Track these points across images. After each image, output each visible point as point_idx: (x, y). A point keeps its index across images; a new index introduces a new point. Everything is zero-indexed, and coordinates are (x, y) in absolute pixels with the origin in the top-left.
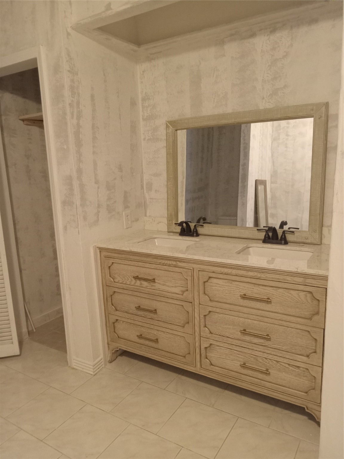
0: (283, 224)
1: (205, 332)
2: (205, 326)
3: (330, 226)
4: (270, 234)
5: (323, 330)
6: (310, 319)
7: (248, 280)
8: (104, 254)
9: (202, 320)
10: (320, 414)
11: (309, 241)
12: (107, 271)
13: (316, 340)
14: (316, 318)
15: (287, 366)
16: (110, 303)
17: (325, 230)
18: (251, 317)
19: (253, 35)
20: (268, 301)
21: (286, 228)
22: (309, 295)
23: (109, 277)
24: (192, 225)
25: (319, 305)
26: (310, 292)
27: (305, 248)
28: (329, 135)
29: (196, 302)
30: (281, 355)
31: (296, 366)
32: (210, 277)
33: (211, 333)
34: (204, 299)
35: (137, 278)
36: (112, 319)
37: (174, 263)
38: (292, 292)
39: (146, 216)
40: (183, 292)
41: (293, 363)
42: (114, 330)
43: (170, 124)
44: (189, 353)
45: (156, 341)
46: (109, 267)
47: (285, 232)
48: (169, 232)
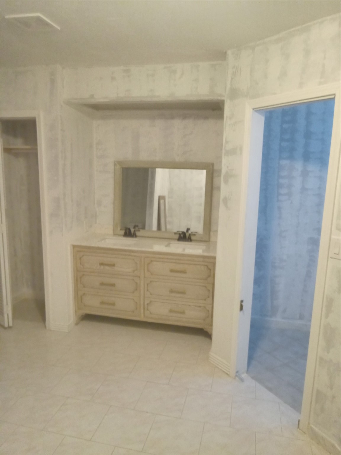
0: (188, 230)
1: (148, 294)
2: (148, 290)
4: (182, 236)
5: (212, 285)
6: (206, 279)
8: (77, 249)
9: (146, 287)
11: (203, 239)
12: (78, 260)
13: (209, 291)
14: (210, 279)
16: (79, 283)
17: (212, 233)
18: (176, 282)
20: (184, 272)
21: (190, 232)
22: (206, 267)
23: (80, 265)
24: (132, 230)
25: (211, 272)
29: (142, 276)
30: (191, 301)
31: (198, 306)
32: (152, 261)
33: (151, 294)
34: (148, 274)
35: (102, 264)
36: (81, 293)
37: (129, 253)
38: (197, 266)
40: (134, 271)
42: (81, 301)
43: (118, 163)
44: (137, 309)
45: (114, 304)
46: (80, 258)
47: (190, 235)
48: (115, 234)
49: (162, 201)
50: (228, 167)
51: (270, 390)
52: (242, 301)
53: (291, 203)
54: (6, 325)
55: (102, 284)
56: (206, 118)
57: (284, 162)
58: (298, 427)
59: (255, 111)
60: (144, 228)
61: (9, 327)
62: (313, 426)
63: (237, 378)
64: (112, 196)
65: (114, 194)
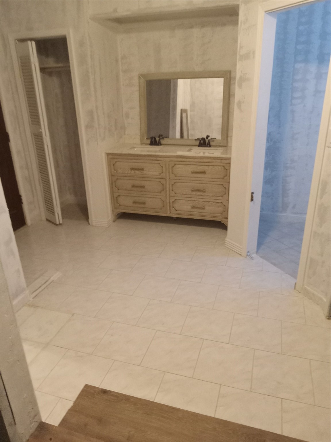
0: (208, 136)
1: (173, 194)
2: (172, 190)
3: (232, 137)
4: (202, 141)
5: (228, 183)
6: (223, 179)
7: (195, 163)
8: (110, 157)
9: (171, 187)
10: (227, 223)
11: (221, 145)
12: (112, 167)
13: (225, 188)
14: (226, 178)
15: (213, 203)
16: (114, 186)
17: (229, 139)
18: (196, 182)
19: (192, 27)
20: (204, 173)
21: (209, 138)
22: (223, 168)
23: (114, 171)
24: (157, 139)
25: (227, 172)
26: (223, 166)
27: (220, 148)
28: (231, 88)
29: (168, 178)
30: (210, 198)
31: (216, 202)
32: (175, 164)
33: (175, 193)
34: (172, 176)
35: (132, 169)
36: (116, 195)
37: (155, 158)
38: (216, 167)
39: (125, 134)
40: (160, 174)
41: (215, 201)
42: (117, 201)
43: (141, 76)
44: (164, 207)
45: (144, 203)
46: (114, 165)
47: (209, 140)
48: (142, 144)
49: (184, 115)
50: (242, 71)
51: (275, 265)
52: (253, 193)
53: (304, 106)
54: (58, 223)
55: (133, 186)
56: (224, 24)
57: (298, 66)
58: (295, 288)
59: (267, 13)
60: (167, 137)
61: (60, 224)
62: (306, 287)
63: (248, 257)
64: (138, 109)
65: (140, 106)
